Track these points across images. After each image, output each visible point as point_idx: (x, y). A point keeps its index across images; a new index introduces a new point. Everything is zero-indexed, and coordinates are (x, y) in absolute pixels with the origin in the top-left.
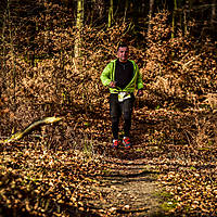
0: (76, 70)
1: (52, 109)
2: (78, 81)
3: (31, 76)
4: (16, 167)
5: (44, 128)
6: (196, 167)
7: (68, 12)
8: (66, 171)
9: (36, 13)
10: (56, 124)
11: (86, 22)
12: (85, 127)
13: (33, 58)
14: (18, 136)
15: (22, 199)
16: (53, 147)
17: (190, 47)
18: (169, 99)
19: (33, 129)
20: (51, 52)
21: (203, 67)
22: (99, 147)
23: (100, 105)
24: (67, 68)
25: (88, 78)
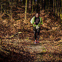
0: (25, 22)
1: (20, 30)
2: (25, 25)
4: (12, 42)
5: (18, 34)
6: (50, 43)
7: (23, 10)
8: (23, 43)
10: (21, 33)
11: (27, 12)
12: (27, 34)
13: (16, 19)
14: (13, 36)
15: (14, 49)
16: (20, 38)
19: (16, 35)
21: (51, 22)
22: (30, 38)
23: (30, 30)
24: (23, 22)
25: (27, 24)
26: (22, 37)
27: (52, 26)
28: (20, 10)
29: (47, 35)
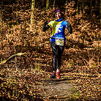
0: (31, 30)
2: (32, 35)
6: (89, 76)
8: (27, 78)
10: (22, 56)
12: (36, 57)
13: (11, 24)
14: (5, 62)
20: (19, 22)
23: (43, 47)
24: (27, 29)
25: (37, 34)
26: (24, 64)
27: (93, 38)
28: (20, 3)
29: (81, 59)
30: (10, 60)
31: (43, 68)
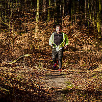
0: (36, 37)
1: (27, 51)
3: (20, 39)
4: (14, 72)
5: (24, 58)
6: (80, 72)
7: (33, 16)
8: (32, 74)
9: (21, 17)
10: (29, 57)
11: (39, 20)
12: (39, 58)
13: (20, 33)
14: (15, 61)
15: (16, 84)
16: (28, 65)
17: (77, 29)
18: (70, 48)
19: (20, 59)
20: (27, 31)
21: (82, 36)
23: (45, 50)
24: (33, 36)
25: (40, 40)
26: (30, 63)
27: (83, 43)
28: (27, 16)
29: (74, 59)
30: (19, 60)
31: (45, 66)
